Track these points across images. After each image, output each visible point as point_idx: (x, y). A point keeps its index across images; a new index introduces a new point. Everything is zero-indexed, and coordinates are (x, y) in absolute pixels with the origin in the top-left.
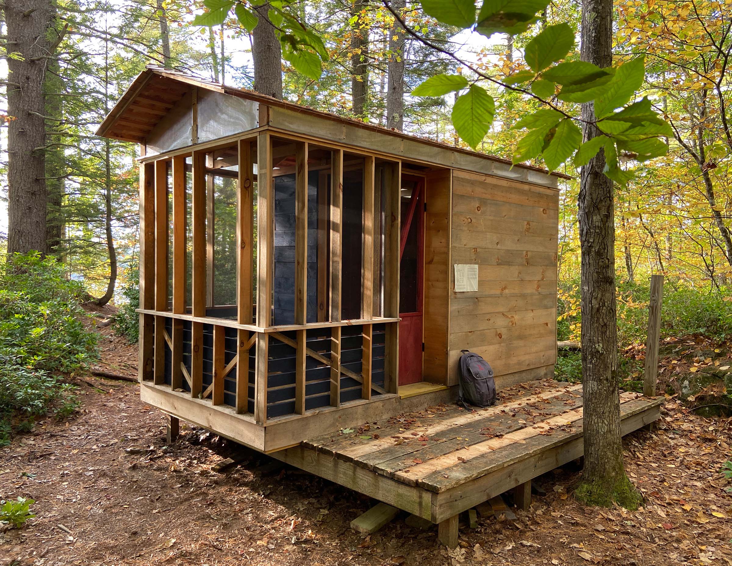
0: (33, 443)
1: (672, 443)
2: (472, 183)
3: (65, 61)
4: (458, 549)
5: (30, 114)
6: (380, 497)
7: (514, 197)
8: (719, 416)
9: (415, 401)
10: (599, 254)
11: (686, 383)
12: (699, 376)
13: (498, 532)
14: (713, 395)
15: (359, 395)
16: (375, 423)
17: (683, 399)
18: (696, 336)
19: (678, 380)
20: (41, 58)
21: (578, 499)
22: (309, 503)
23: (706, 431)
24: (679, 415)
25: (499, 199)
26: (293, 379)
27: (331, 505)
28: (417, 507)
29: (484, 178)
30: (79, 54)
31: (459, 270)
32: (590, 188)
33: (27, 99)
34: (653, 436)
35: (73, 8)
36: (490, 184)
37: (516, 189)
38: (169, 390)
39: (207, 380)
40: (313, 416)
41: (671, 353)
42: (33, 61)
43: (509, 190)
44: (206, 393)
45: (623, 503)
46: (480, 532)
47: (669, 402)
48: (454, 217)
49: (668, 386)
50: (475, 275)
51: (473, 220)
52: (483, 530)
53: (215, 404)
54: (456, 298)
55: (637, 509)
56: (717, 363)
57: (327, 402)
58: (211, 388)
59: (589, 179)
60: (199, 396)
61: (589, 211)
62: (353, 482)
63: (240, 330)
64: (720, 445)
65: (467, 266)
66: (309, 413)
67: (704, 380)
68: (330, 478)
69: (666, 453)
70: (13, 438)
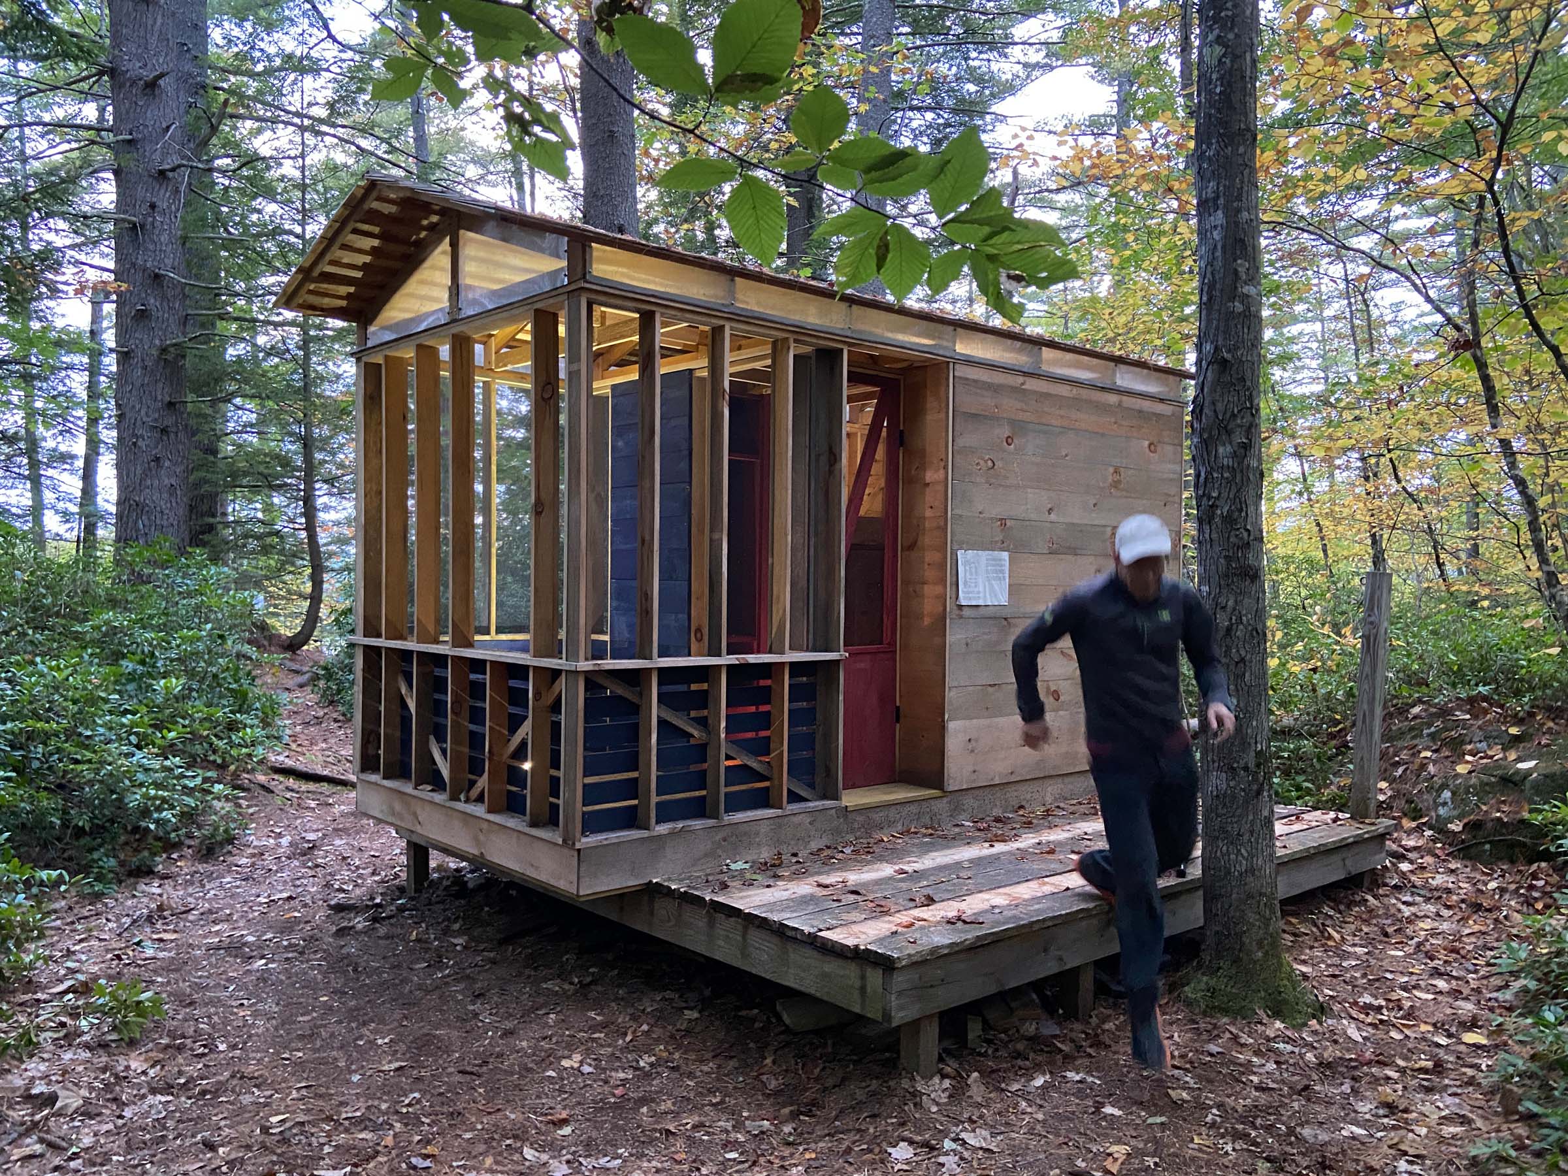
0: (158, 891)
1: (1407, 911)
2: (995, 389)
3: (223, 172)
4: (936, 1080)
5: (157, 276)
6: (790, 980)
7: (1086, 419)
8: (1512, 862)
9: (877, 817)
10: (1229, 520)
11: (1447, 794)
12: (1473, 781)
13: (1018, 1055)
14: (1499, 819)
15: (763, 800)
16: (795, 855)
17: (1440, 828)
18: (1472, 700)
19: (1429, 789)
20: (179, 166)
21: (1189, 1004)
22: (664, 999)
23: (1481, 891)
24: (1428, 860)
25: (1054, 422)
26: (633, 762)
27: (704, 1005)
28: (856, 995)
29: (1021, 379)
30: (252, 159)
31: (966, 563)
32: (1213, 390)
33: (151, 247)
34: (1369, 897)
35: (238, 67)
36: (1035, 392)
37: (1089, 402)
38: (408, 788)
39: (476, 768)
40: (672, 834)
41: (1421, 736)
42: (162, 173)
43: (1076, 403)
44: (474, 793)
45: (1277, 1014)
46: (985, 1055)
47: (1409, 833)
48: (957, 457)
49: (1411, 802)
50: (1002, 572)
51: (999, 464)
52: (990, 1052)
53: (489, 811)
54: (961, 617)
55: (1305, 1025)
56: (1512, 756)
57: (700, 809)
58: (483, 782)
59: (1209, 374)
60: (462, 797)
61: (1210, 436)
62: (742, 954)
63: (535, 668)
64: (1506, 917)
65: (984, 555)
66: (663, 829)
67: (1484, 790)
68: (701, 949)
69: (1390, 930)
70: (120, 882)
